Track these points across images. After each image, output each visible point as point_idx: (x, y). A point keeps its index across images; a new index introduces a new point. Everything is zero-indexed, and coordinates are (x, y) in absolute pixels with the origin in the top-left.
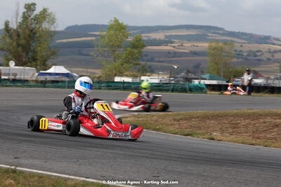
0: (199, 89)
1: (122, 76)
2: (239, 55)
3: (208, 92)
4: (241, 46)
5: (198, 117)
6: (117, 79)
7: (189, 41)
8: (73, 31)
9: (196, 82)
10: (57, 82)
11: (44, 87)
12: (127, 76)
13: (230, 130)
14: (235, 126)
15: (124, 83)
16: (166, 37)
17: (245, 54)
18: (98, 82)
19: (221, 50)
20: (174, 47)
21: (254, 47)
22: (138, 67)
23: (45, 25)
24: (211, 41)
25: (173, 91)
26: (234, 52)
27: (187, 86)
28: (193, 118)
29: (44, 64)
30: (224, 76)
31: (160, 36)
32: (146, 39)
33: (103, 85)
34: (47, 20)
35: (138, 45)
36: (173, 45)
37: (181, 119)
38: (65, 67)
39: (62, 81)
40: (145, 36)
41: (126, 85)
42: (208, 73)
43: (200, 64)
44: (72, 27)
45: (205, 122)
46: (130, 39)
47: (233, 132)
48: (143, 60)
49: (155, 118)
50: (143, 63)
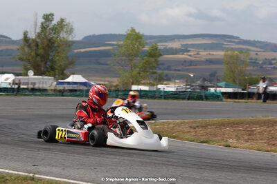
0: (215, 97)
1: (139, 85)
2: (254, 63)
3: (224, 100)
4: (257, 54)
5: (214, 125)
6: (134, 88)
7: (205, 49)
8: (90, 40)
9: (212, 90)
10: (75, 91)
11: (63, 96)
12: (144, 84)
13: (246, 137)
14: (251, 133)
15: (141, 91)
16: (183, 45)
17: (260, 63)
18: (116, 91)
19: (237, 58)
20: (190, 55)
21: (270, 55)
22: (154, 76)
23: (63, 35)
24: (227, 50)
25: (189, 99)
26: (249, 61)
27: (203, 94)
28: (209, 125)
29: (62, 74)
30: (240, 84)
31: (176, 45)
32: (162, 48)
33: (120, 93)
34: (65, 30)
35: (155, 53)
36: (189, 54)
37: (197, 127)
38: (83, 76)
39: (80, 90)
40: (161, 46)
41: (142, 93)
42: (224, 81)
44: (90, 36)
45: (221, 129)
46: (147, 48)
47: (249, 139)
48: (160, 69)
49: (171, 126)
50: (159, 72)
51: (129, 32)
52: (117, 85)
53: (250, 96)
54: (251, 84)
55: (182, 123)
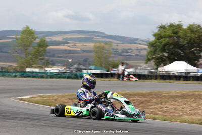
1: (31, 68)
2: (116, 53)
4: (117, 45)
6: (28, 70)
7: (80, 42)
9: (85, 71)
12: (35, 67)
15: (33, 72)
16: (64, 39)
17: (120, 51)
18: (14, 72)
19: (103, 48)
20: (69, 46)
21: (127, 46)
22: (43, 61)
24: (96, 42)
25: (68, 78)
26: (112, 50)
27: (78, 75)
30: (105, 67)
31: (59, 38)
32: (49, 40)
33: (17, 74)
35: (43, 45)
36: (68, 45)
37: (74, 98)
40: (48, 39)
41: (34, 74)
42: (94, 65)
43: (87, 59)
46: (37, 41)
48: (47, 56)
49: (55, 98)
50: (46, 58)
51: (25, 29)
52: (16, 68)
53: (112, 75)
54: (113, 67)
55: (63, 96)
